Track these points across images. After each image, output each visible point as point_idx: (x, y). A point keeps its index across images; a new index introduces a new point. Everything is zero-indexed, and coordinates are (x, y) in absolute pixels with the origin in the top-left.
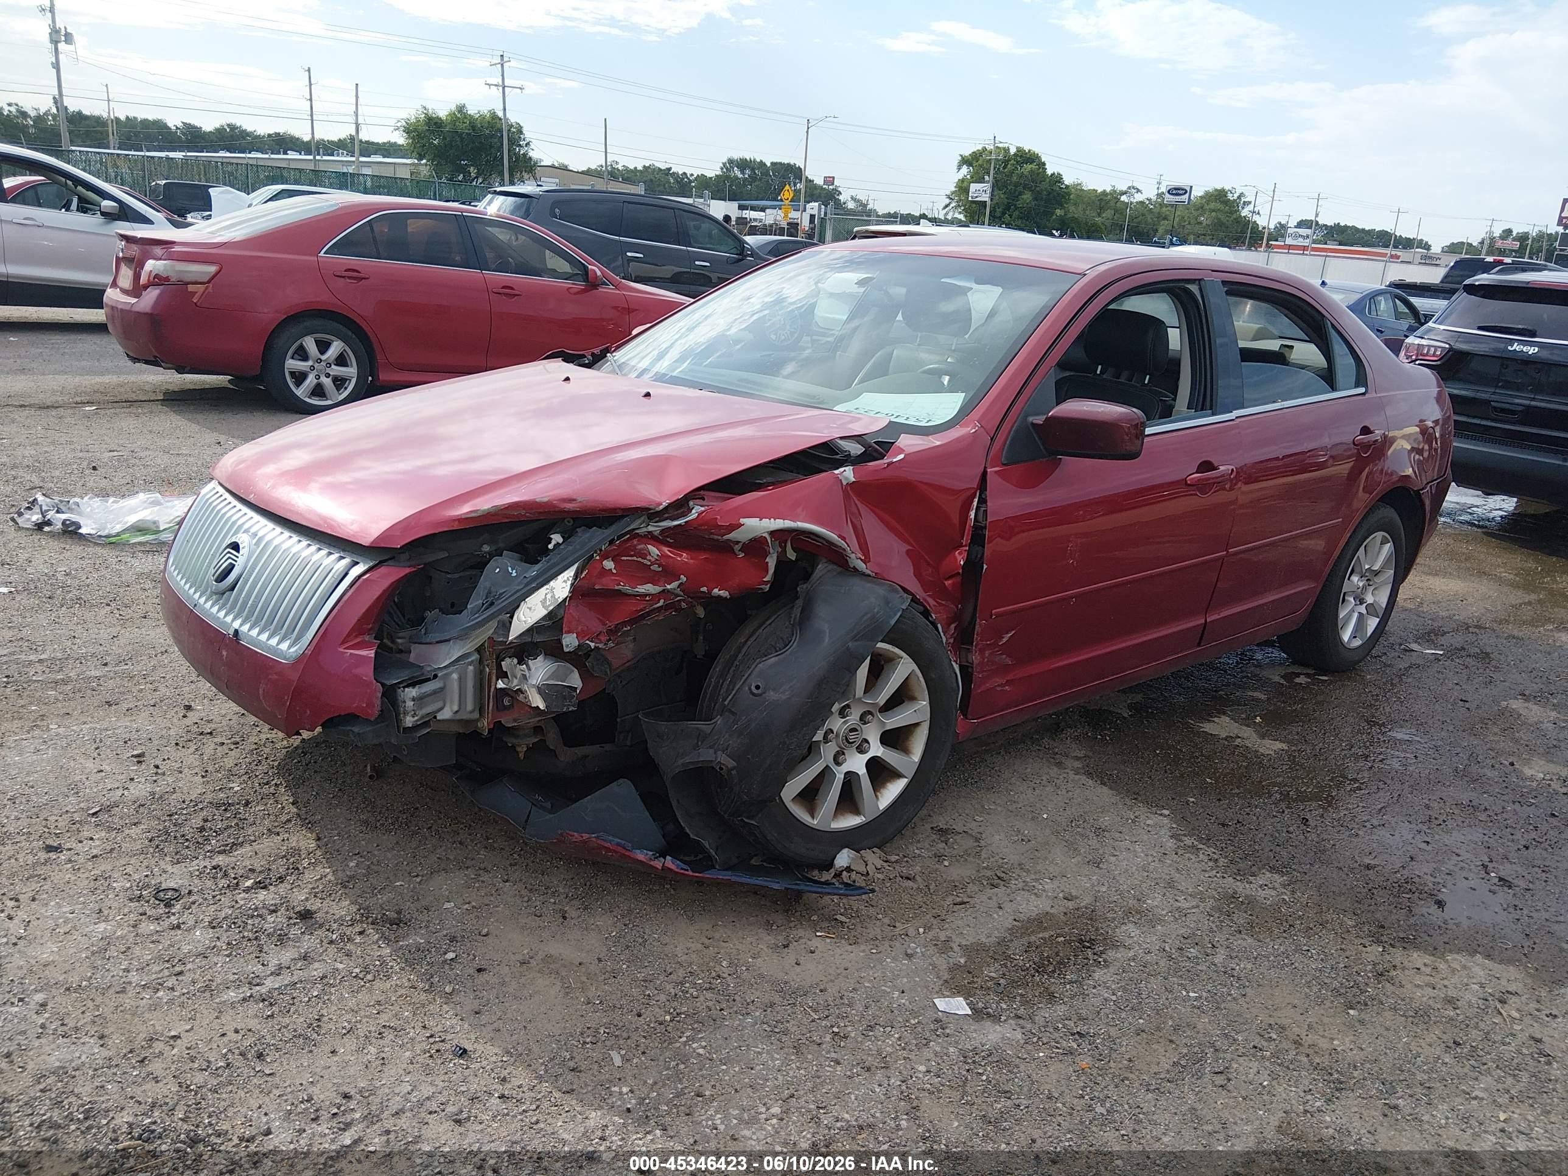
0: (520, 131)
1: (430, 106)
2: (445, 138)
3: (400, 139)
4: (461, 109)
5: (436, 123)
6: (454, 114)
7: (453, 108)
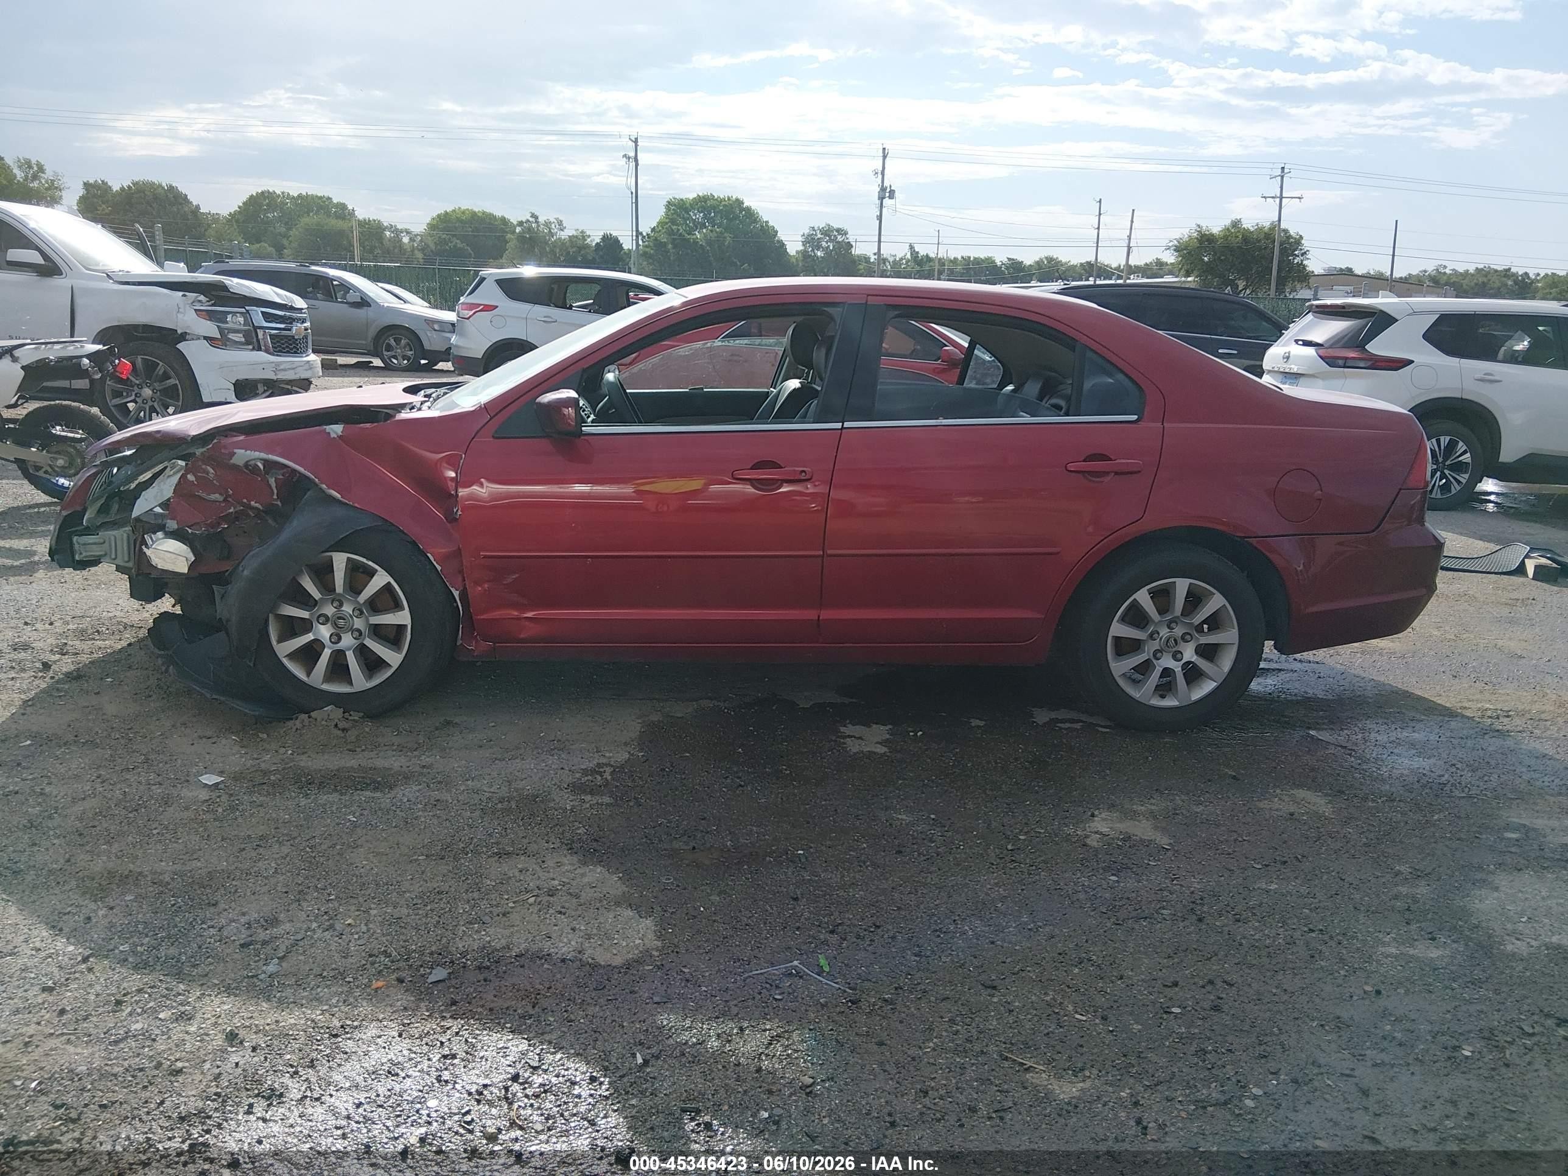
0: (1298, 241)
1: (1204, 225)
2: (1215, 253)
3: (1170, 258)
4: (1236, 224)
5: (1208, 240)
6: (1228, 229)
7: (1228, 222)
